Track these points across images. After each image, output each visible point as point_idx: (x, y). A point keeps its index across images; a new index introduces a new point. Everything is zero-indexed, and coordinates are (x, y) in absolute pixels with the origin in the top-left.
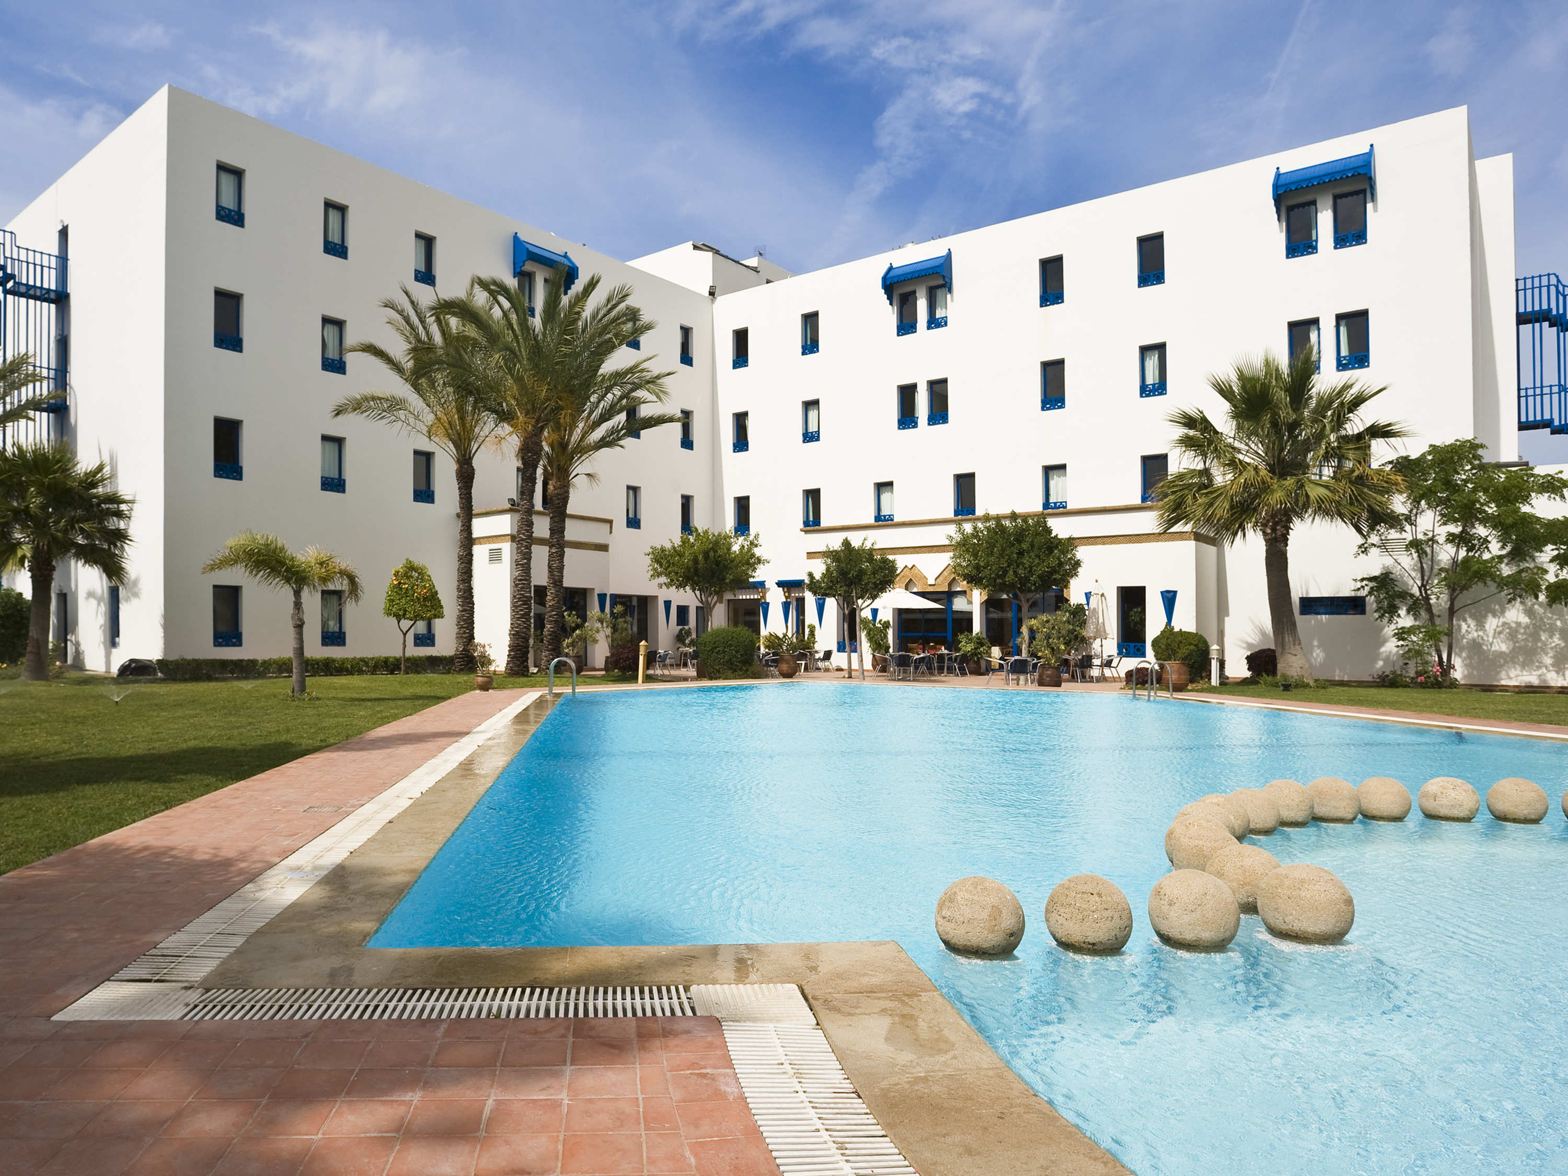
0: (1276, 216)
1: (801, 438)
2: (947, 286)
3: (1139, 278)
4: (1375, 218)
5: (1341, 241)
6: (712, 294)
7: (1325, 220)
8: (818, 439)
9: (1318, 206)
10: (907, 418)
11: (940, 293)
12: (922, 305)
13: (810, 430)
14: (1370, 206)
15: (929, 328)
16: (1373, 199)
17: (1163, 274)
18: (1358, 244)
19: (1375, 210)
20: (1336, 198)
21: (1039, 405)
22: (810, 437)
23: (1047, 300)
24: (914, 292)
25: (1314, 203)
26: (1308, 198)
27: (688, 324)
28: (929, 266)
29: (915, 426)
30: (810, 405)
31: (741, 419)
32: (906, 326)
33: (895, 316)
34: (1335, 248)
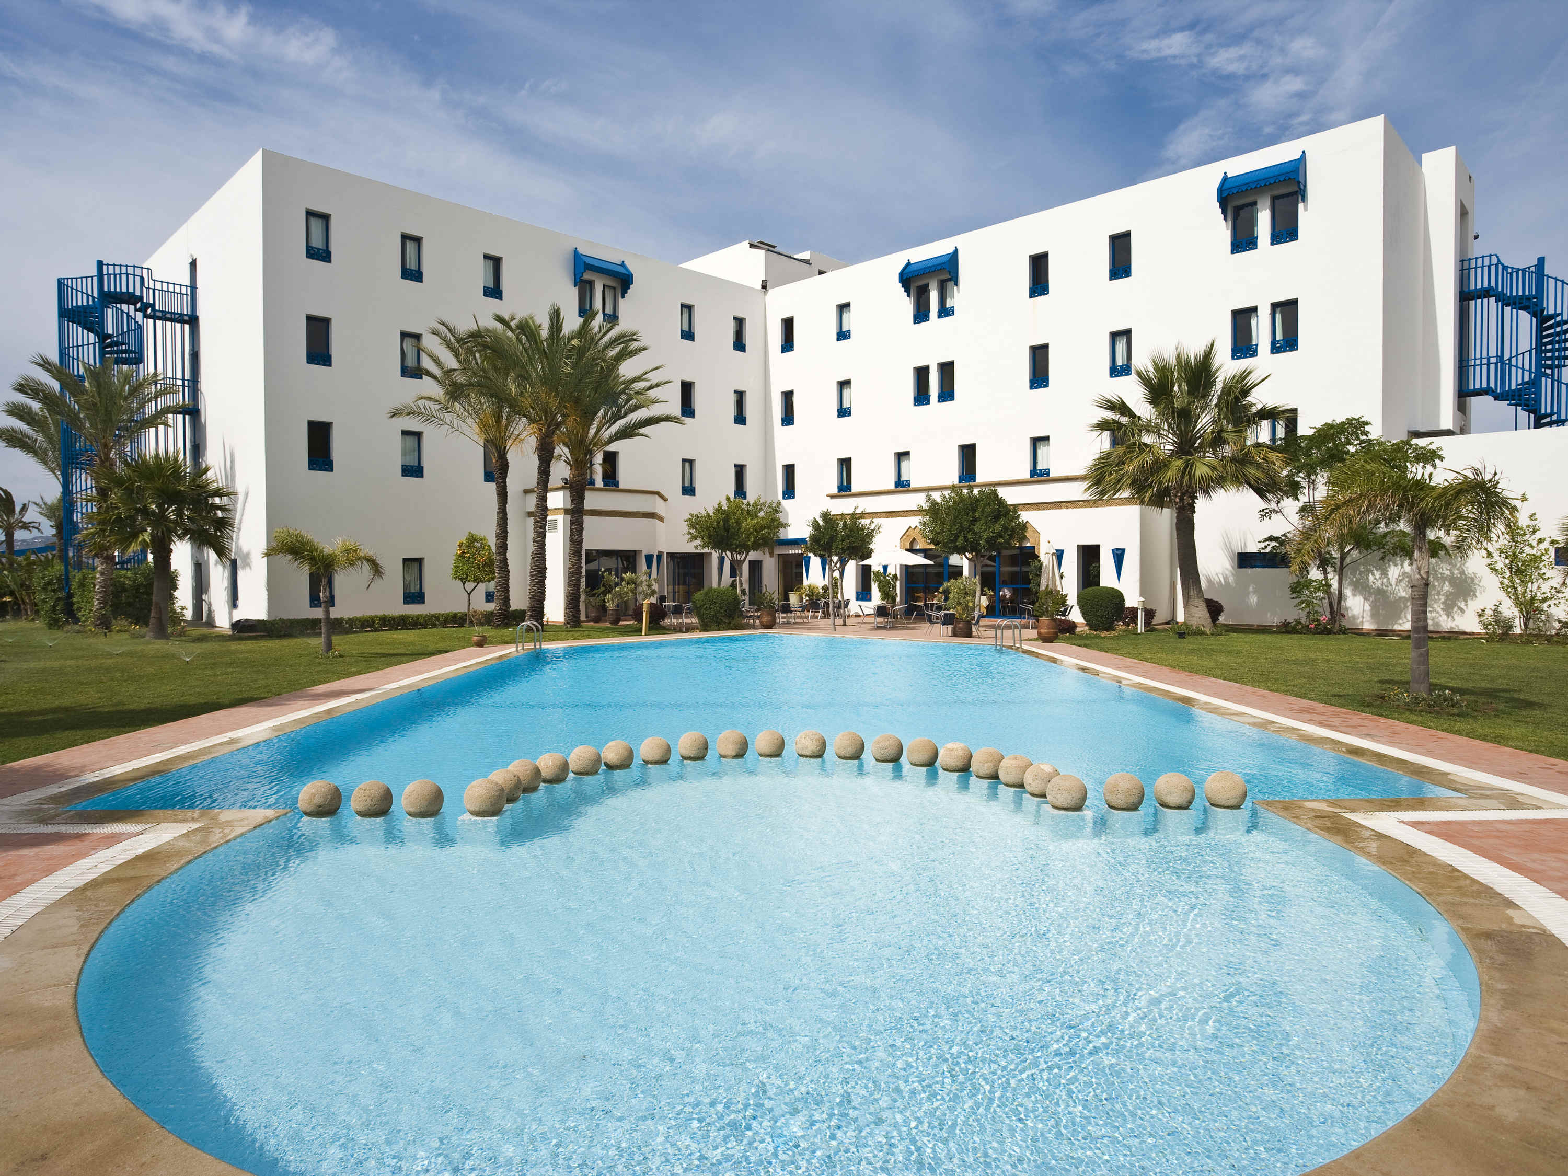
0: (1222, 216)
1: (836, 414)
2: (955, 279)
3: (1111, 271)
4: (1306, 217)
5: (1276, 238)
6: (764, 287)
7: (1264, 220)
8: (850, 415)
9: (1259, 206)
10: (921, 397)
11: (950, 284)
12: (934, 296)
13: (844, 406)
14: (1301, 206)
15: (939, 317)
16: (1304, 199)
17: (1130, 268)
18: (1291, 240)
19: (1306, 209)
20: (1274, 199)
21: (1028, 384)
22: (844, 412)
23: (1035, 292)
24: (927, 285)
25: (1255, 203)
26: (1250, 199)
27: (740, 315)
28: (938, 263)
29: (928, 403)
30: (844, 384)
31: (788, 396)
32: (921, 315)
33: (912, 306)
34: (1272, 244)
